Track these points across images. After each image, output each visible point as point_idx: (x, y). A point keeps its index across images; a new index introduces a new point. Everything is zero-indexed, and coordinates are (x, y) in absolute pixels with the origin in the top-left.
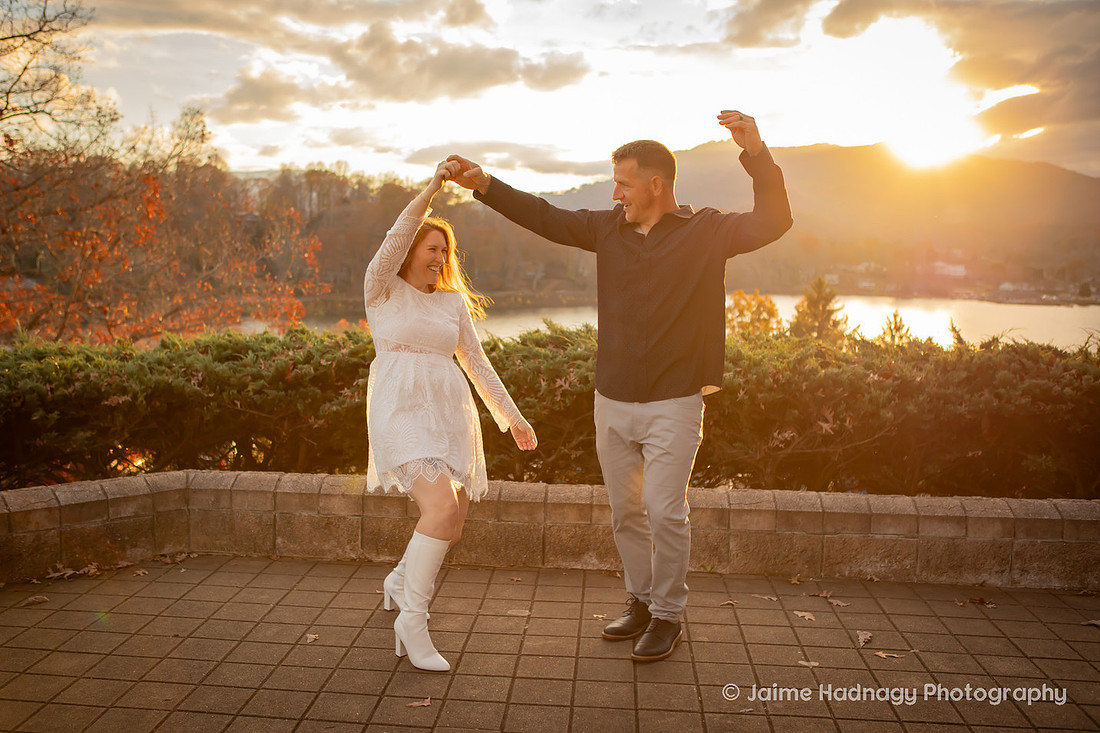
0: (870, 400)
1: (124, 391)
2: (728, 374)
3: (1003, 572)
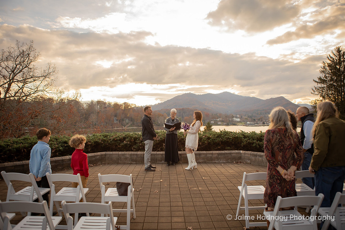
1: (90, 142)
2: (182, 137)
3: (218, 160)
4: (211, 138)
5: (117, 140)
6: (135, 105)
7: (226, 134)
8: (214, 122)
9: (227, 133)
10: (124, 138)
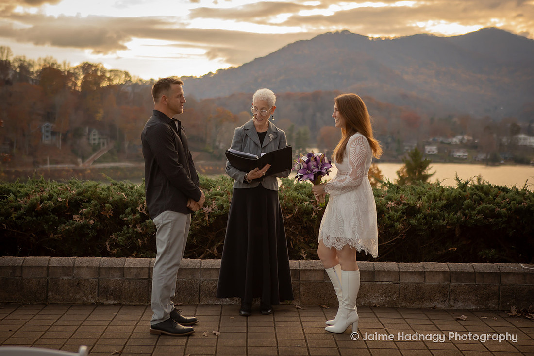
0: (389, 217)
2: (305, 203)
3: (445, 301)
4: (419, 211)
5: (45, 211)
6: (127, 74)
7: (483, 195)
8: (439, 149)
9: (487, 194)
10: (75, 205)
